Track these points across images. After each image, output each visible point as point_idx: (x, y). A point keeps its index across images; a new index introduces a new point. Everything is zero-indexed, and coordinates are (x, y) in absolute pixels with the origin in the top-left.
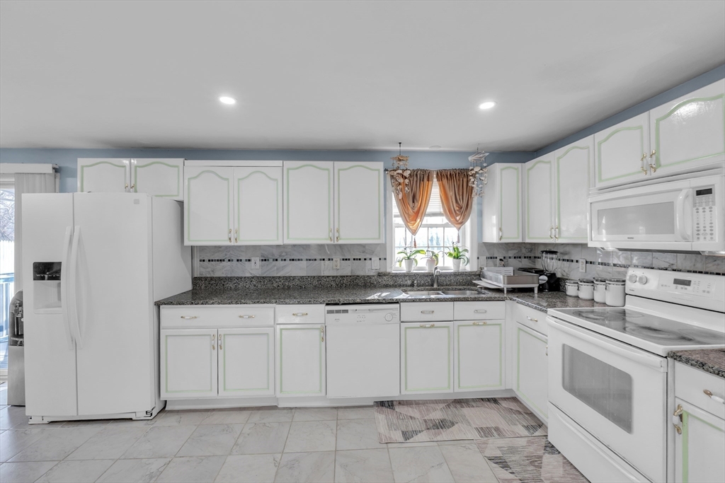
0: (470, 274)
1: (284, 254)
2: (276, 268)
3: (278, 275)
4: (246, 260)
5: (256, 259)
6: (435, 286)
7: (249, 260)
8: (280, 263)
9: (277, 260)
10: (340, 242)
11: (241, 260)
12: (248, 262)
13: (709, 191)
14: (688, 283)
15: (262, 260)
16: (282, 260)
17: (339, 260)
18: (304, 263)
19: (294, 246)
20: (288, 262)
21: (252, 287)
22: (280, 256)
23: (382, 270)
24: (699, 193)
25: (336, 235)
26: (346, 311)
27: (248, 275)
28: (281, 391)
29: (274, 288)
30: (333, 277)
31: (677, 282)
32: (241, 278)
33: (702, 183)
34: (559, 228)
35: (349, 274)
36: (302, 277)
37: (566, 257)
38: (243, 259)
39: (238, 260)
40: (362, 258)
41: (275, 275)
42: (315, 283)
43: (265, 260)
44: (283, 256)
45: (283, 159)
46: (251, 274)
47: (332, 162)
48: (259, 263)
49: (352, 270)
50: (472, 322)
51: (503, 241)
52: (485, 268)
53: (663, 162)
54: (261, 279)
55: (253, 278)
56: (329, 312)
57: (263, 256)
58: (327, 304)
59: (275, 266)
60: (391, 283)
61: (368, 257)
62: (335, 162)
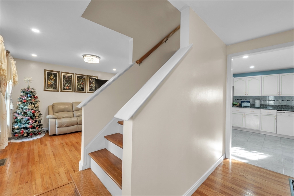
10: (282, 95)
17: (281, 101)
25: (281, 93)
26: (285, 113)
28: (262, 129)
30: (278, 105)
35: (285, 105)
40: (291, 100)
45: (262, 75)
47: (279, 74)
56: (278, 112)
58: (277, 110)
62: (280, 74)
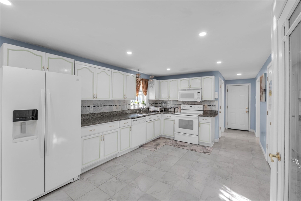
0: (147, 108)
1: (101, 104)
2: (98, 109)
3: (99, 112)
4: (87, 107)
5: (91, 106)
6: (141, 112)
7: (89, 107)
8: (100, 107)
9: (99, 106)
11: (85, 107)
12: (88, 108)
13: (199, 93)
14: (192, 106)
15: (94, 106)
16: (101, 106)
17: (118, 105)
18: (108, 107)
19: (105, 100)
20: (103, 107)
21: (90, 118)
22: (100, 104)
23: (129, 109)
24: (198, 93)
25: (126, 97)
26: (136, 120)
27: (88, 113)
28: (120, 150)
29: (99, 118)
31: (190, 106)
32: (86, 114)
33: (199, 91)
34: (170, 97)
36: (108, 112)
37: (166, 103)
38: (86, 106)
39: (84, 107)
40: (124, 105)
41: (98, 112)
42: (112, 114)
43: (95, 106)
44: (101, 105)
45: (112, 69)
46: (89, 112)
48: (92, 107)
49: (122, 109)
50: (156, 120)
51: (156, 99)
52: (150, 107)
53: (192, 87)
54: (94, 114)
55: (91, 114)
56: (133, 121)
57: (94, 105)
59: (98, 108)
60: (131, 112)
61: (126, 104)
